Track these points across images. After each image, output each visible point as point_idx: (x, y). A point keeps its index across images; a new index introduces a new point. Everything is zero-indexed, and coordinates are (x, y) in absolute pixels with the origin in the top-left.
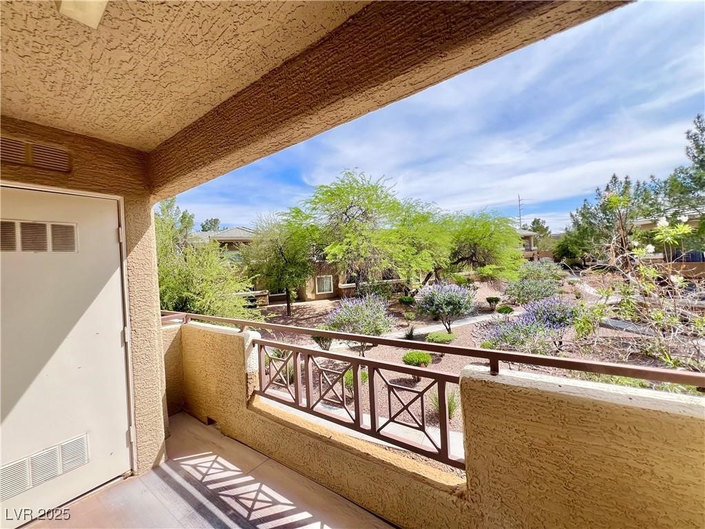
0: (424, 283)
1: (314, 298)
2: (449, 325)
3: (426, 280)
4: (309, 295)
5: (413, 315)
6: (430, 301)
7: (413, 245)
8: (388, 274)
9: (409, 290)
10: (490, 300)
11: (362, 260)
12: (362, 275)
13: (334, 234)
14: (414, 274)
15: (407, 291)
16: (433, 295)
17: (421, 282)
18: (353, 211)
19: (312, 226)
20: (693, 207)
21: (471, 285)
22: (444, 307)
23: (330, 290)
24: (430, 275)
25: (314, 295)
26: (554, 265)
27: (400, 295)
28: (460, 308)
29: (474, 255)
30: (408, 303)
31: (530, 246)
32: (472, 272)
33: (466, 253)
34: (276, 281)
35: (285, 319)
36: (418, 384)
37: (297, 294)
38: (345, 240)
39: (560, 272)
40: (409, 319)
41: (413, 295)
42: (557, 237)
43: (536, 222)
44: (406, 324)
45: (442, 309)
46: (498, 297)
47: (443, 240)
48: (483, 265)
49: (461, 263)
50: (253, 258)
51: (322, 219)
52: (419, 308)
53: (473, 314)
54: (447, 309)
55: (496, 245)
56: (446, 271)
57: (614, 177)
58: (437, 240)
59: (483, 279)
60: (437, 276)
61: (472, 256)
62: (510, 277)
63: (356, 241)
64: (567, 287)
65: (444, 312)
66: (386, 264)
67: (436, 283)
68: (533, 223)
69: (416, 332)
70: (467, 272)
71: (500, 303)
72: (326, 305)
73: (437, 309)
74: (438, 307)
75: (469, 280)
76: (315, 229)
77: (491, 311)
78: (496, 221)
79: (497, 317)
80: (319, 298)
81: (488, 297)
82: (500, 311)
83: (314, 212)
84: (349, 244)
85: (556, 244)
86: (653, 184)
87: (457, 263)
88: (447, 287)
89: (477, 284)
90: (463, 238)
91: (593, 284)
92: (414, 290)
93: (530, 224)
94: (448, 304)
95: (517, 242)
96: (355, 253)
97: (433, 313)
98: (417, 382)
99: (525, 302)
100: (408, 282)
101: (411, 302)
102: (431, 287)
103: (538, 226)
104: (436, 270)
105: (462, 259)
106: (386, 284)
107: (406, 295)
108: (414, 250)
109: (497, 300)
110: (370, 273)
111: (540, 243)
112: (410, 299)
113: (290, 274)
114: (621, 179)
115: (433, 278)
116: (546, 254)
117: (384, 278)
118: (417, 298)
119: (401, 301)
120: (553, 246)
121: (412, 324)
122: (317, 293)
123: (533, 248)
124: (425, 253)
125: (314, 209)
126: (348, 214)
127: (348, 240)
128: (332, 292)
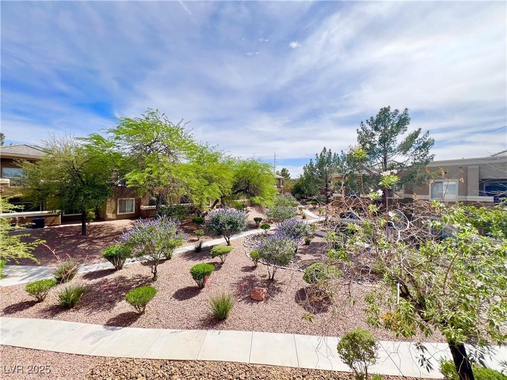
0: (212, 207)
1: (115, 218)
2: (229, 238)
3: (214, 205)
4: (110, 215)
5: (202, 232)
6: (216, 221)
7: (206, 178)
8: (185, 199)
9: (201, 212)
10: (256, 220)
11: (161, 187)
12: (160, 199)
13: (136, 163)
14: (205, 200)
15: (199, 213)
16: (219, 217)
17: (210, 206)
18: (156, 145)
19: (115, 153)
20: (358, 170)
21: (245, 209)
22: (226, 226)
23: (132, 211)
24: (217, 201)
25: (115, 215)
26: (292, 198)
27: (194, 216)
28: (237, 226)
29: (248, 188)
30: (199, 222)
31: (280, 185)
32: (246, 200)
33: (243, 186)
34: (69, 202)
35: (78, 238)
36: (202, 291)
37: (96, 214)
38: (147, 169)
39: (295, 202)
40: (199, 235)
41: (203, 216)
42: (294, 180)
43: (284, 170)
44: (197, 239)
45: (224, 227)
46: (261, 217)
47: (228, 175)
48: (254, 196)
49: (238, 193)
50: (43, 177)
51: (125, 149)
52: (207, 227)
53: (245, 230)
54: (228, 227)
55: (262, 182)
56: (229, 198)
57: (325, 148)
58: (223, 175)
59: (253, 205)
60: (222, 202)
61: (246, 189)
62: (269, 204)
63: (157, 171)
64: (298, 212)
65: (226, 230)
66: (183, 192)
67: (222, 207)
68: (282, 171)
69: (204, 245)
70: (242, 200)
71: (262, 221)
72: (126, 223)
73: (221, 227)
74: (222, 225)
75: (243, 205)
76: (118, 156)
77: (256, 227)
78: (262, 166)
79: (260, 231)
80: (119, 218)
81: (255, 217)
82: (262, 227)
83: (117, 141)
84: (151, 172)
85: (293, 185)
86: (342, 155)
87: (236, 193)
88: (229, 210)
89: (249, 208)
90: (241, 176)
91: (311, 210)
92: (205, 212)
93: (280, 171)
94: (229, 223)
95: (274, 181)
96: (155, 180)
97: (218, 230)
98: (201, 289)
99: (278, 221)
100: (200, 206)
101: (201, 222)
102: (218, 210)
103: (284, 173)
104: (222, 198)
105: (240, 191)
106: (183, 207)
107: (199, 216)
108: (207, 182)
109: (260, 220)
110: (168, 198)
111: (285, 184)
112: (201, 219)
113: (86, 196)
114: (328, 150)
115: (219, 204)
116: (288, 191)
117: (181, 203)
118: (207, 218)
119: (194, 221)
120: (291, 186)
121: (202, 238)
122: (118, 214)
123: (281, 186)
124: (215, 185)
125: (117, 138)
126: (152, 147)
127: (150, 169)
128: (134, 212)
